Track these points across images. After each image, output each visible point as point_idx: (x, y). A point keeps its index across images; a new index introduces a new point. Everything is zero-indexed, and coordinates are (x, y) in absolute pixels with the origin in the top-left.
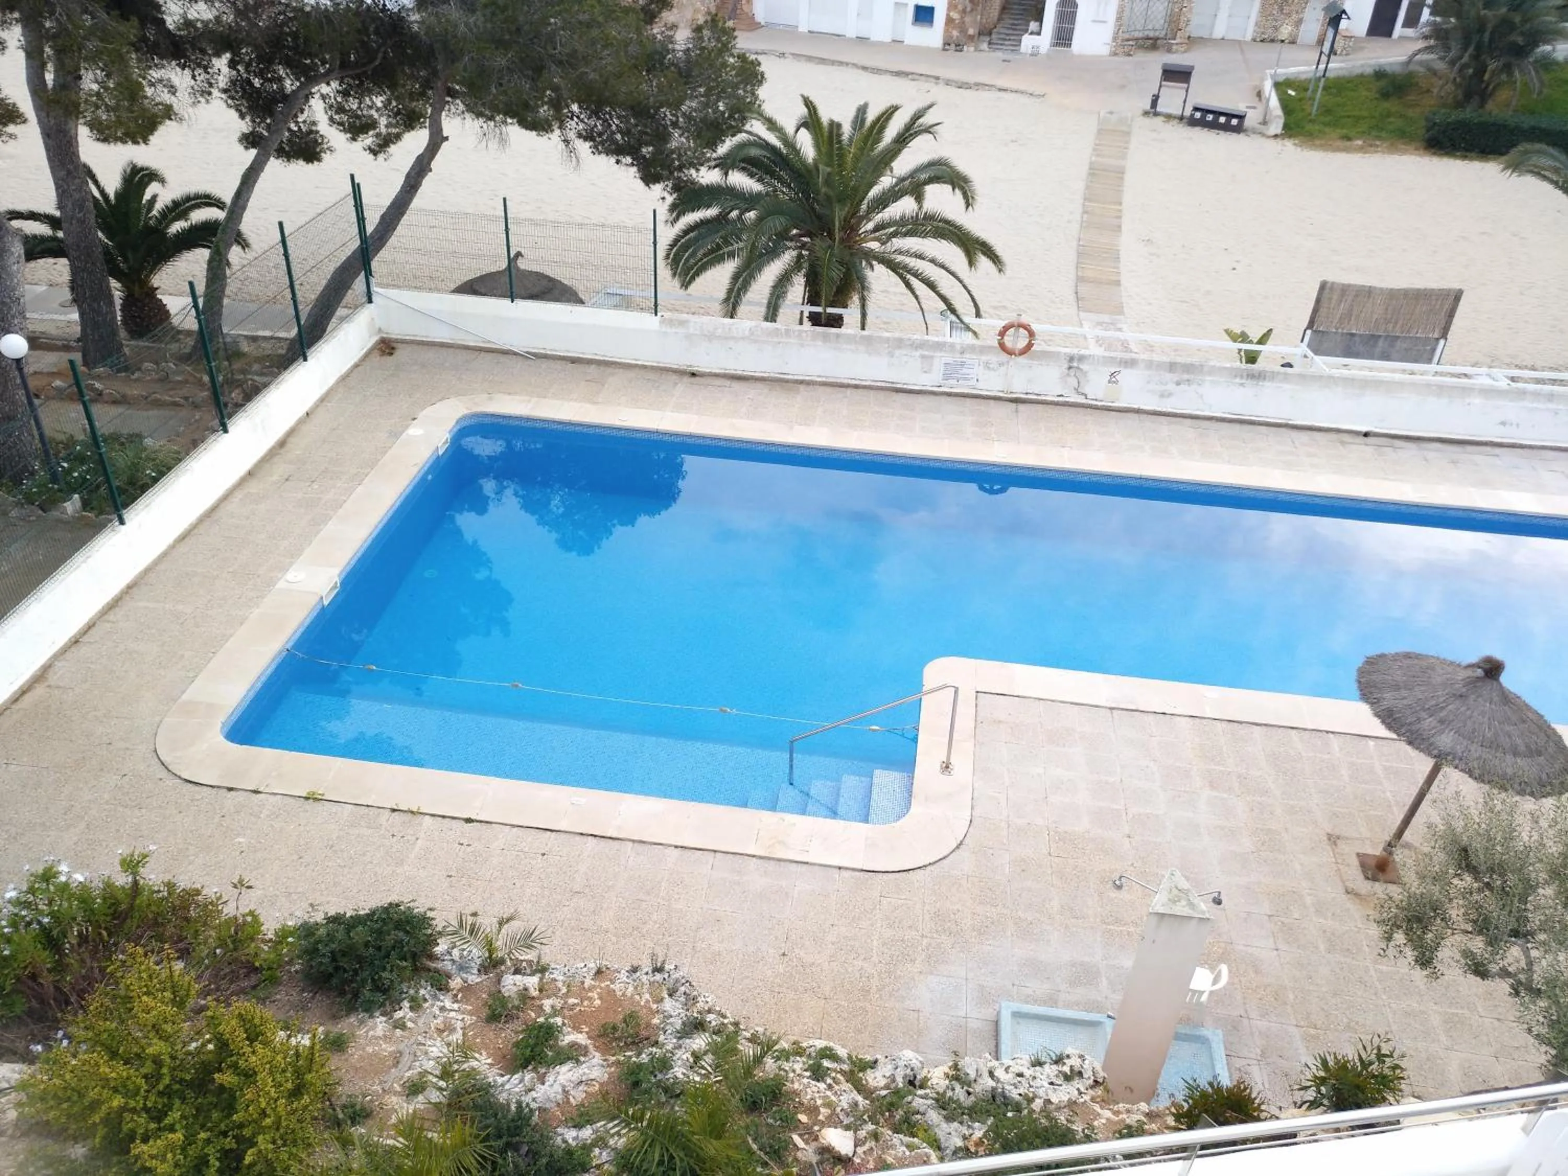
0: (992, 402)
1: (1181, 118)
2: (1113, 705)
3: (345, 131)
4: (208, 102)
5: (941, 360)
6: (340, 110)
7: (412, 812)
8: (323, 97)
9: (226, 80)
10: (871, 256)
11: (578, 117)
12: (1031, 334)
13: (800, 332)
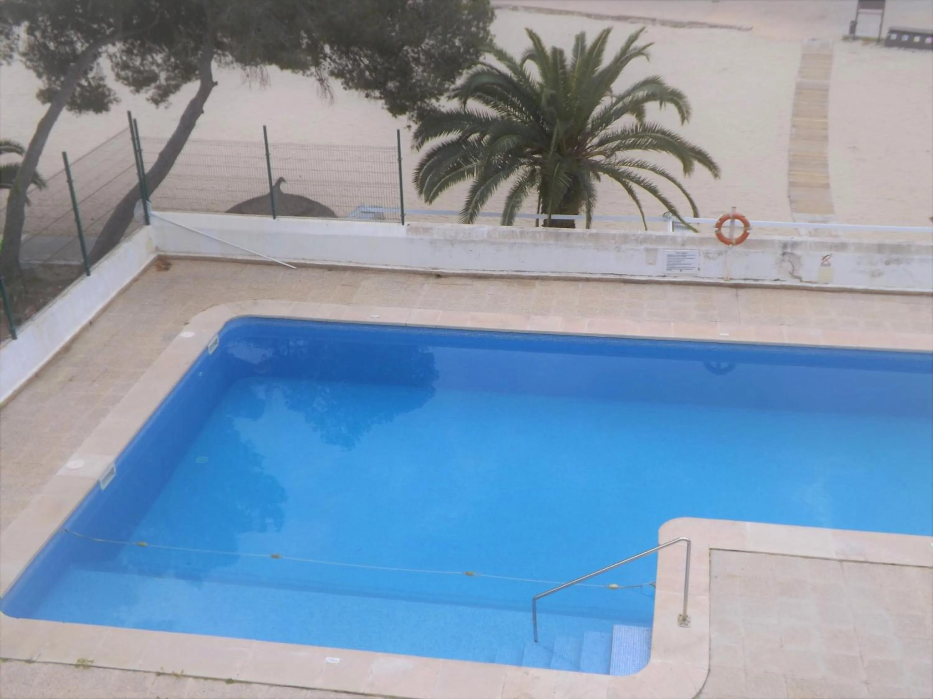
0: (713, 289)
1: (878, 41)
2: (842, 557)
3: (129, 84)
4: (9, 64)
5: (664, 251)
6: (125, 66)
7: (176, 675)
8: (110, 57)
9: (25, 45)
10: (597, 168)
11: (330, 58)
12: (746, 224)
13: (534, 233)
